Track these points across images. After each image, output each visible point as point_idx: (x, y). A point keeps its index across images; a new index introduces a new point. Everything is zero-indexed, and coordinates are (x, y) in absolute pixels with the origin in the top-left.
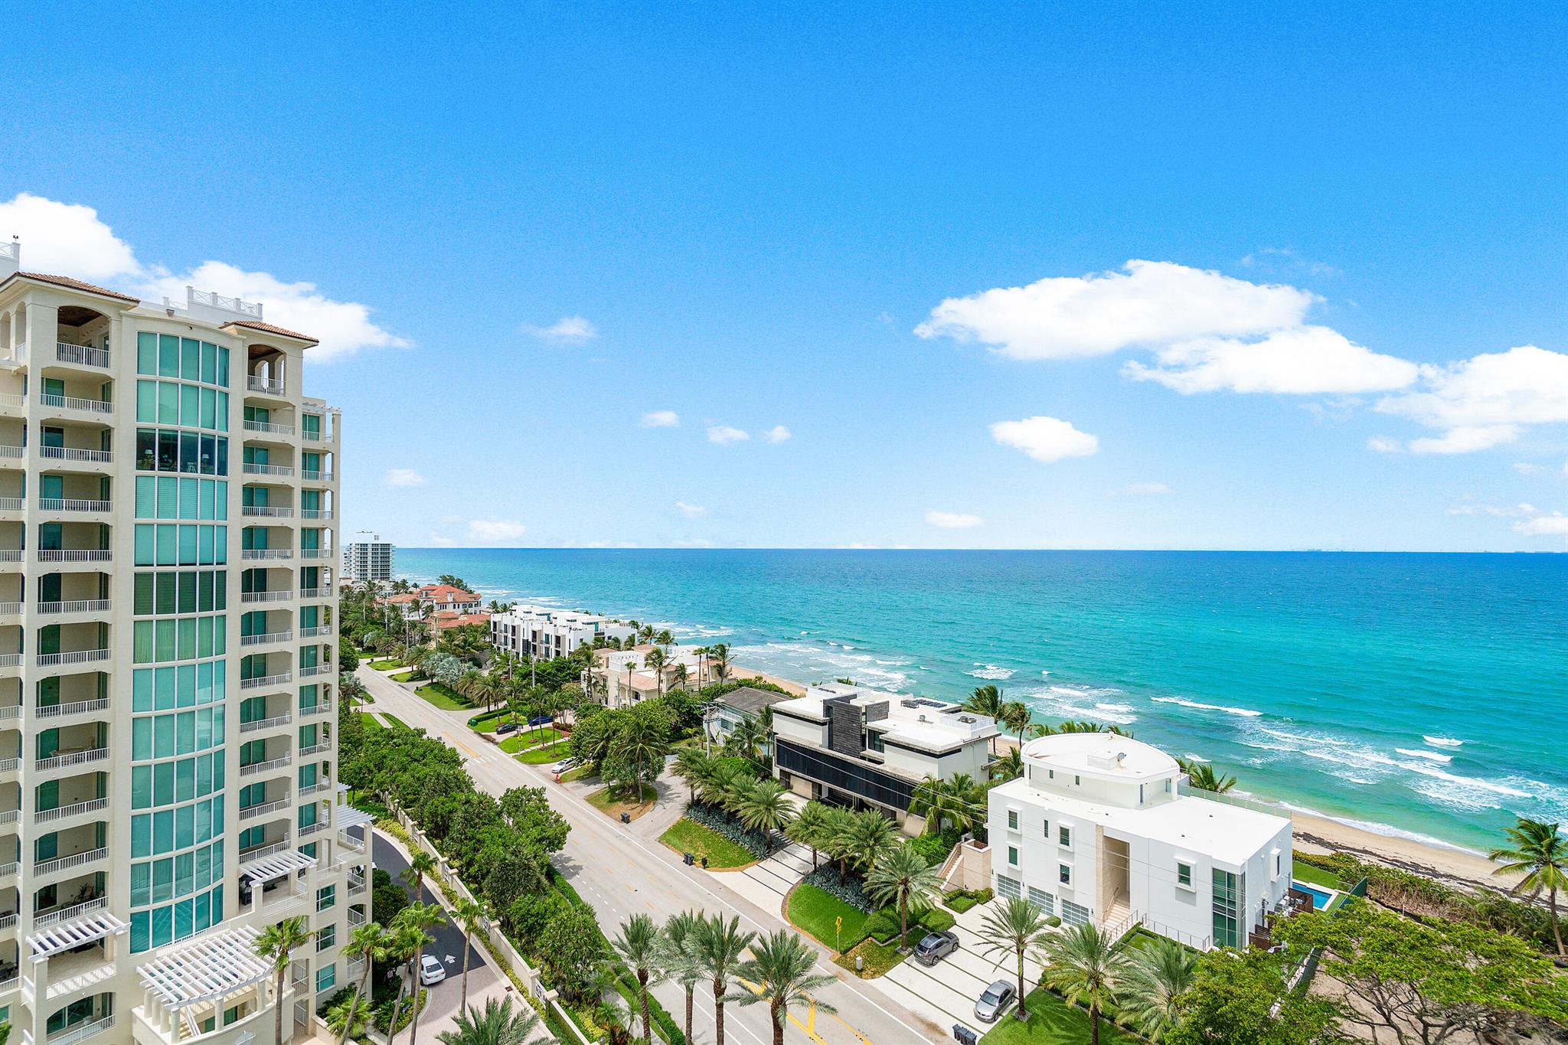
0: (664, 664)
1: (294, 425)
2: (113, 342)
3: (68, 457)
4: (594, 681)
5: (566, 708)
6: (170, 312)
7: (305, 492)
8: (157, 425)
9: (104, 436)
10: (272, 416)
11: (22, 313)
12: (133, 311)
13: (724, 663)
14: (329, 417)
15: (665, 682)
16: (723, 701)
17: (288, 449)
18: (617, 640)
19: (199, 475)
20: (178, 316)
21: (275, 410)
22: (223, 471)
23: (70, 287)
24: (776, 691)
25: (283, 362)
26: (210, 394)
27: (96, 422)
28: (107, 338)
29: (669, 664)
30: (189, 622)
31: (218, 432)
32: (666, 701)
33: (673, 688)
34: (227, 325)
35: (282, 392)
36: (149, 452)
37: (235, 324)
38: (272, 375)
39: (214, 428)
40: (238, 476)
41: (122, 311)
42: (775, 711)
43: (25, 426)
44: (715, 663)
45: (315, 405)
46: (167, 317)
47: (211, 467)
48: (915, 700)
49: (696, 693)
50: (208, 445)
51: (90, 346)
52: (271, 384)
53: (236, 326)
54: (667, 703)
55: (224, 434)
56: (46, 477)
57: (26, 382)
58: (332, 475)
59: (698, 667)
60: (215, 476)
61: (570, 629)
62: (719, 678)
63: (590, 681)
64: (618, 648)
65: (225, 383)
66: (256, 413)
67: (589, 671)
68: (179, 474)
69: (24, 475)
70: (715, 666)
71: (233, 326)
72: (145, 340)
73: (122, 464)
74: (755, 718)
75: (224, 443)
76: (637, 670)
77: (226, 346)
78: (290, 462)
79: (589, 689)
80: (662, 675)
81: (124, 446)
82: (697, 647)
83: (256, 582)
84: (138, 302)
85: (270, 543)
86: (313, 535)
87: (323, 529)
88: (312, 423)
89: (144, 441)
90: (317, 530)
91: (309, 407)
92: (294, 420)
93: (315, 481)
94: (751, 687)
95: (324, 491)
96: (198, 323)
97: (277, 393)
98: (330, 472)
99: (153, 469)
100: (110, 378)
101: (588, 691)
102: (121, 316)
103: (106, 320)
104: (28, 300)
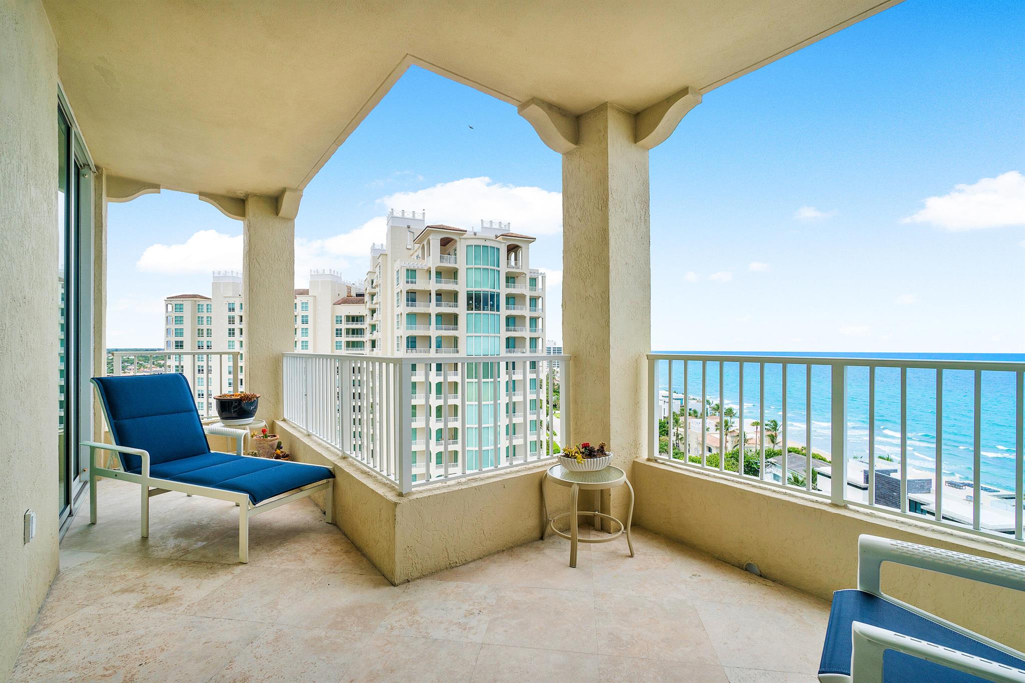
0: (730, 430)
1: (526, 284)
2: (458, 252)
3: (445, 306)
4: (680, 437)
5: (663, 452)
6: (475, 234)
7: (531, 319)
8: (474, 289)
9: (454, 295)
10: (517, 280)
11: (429, 243)
12: (464, 236)
13: (776, 434)
14: (540, 278)
15: (730, 442)
16: (775, 461)
17: (523, 296)
18: (695, 412)
19: (489, 312)
20: (478, 236)
21: (517, 277)
22: (498, 310)
23: (444, 229)
24: (819, 459)
25: (521, 252)
26: (493, 271)
27: (453, 289)
28: (455, 250)
29: (734, 431)
30: (486, 383)
31: (496, 290)
32: (731, 456)
33: (736, 448)
34: (497, 237)
35: (520, 267)
36: (471, 302)
37: (502, 235)
38: (516, 259)
39: (494, 288)
40: (504, 312)
41: (461, 237)
42: (819, 473)
43: (430, 294)
44: (769, 433)
45: (534, 273)
46: (474, 237)
47: (493, 308)
48: (962, 482)
49: (753, 453)
50: (492, 296)
51: (449, 255)
52: (516, 264)
53: (503, 237)
54: (731, 457)
55: (498, 291)
56: (439, 315)
57: (430, 274)
58: (542, 309)
59: (755, 435)
60: (495, 312)
61: (665, 402)
62: (772, 445)
63: (678, 436)
64: (696, 417)
65: (498, 267)
66: (511, 279)
67: (677, 430)
68: (482, 312)
69: (430, 315)
70: (768, 436)
71: (501, 236)
72: (469, 248)
73: (461, 309)
74: (802, 477)
75: (498, 295)
76: (710, 432)
77: (498, 247)
78: (524, 304)
79: (677, 442)
80: (728, 438)
81: (462, 299)
82: (754, 421)
83: (512, 366)
84: (466, 231)
85: (516, 346)
86: (535, 339)
87: (538, 338)
88: (533, 281)
89: (469, 297)
90: (536, 338)
91: (532, 274)
92: (526, 282)
93: (534, 312)
94: (798, 454)
95: (538, 318)
96: (488, 238)
97: (518, 268)
98: (541, 328)
99: (472, 310)
100: (457, 269)
101: (677, 443)
102: (460, 239)
103: (456, 241)
104: (431, 237)
